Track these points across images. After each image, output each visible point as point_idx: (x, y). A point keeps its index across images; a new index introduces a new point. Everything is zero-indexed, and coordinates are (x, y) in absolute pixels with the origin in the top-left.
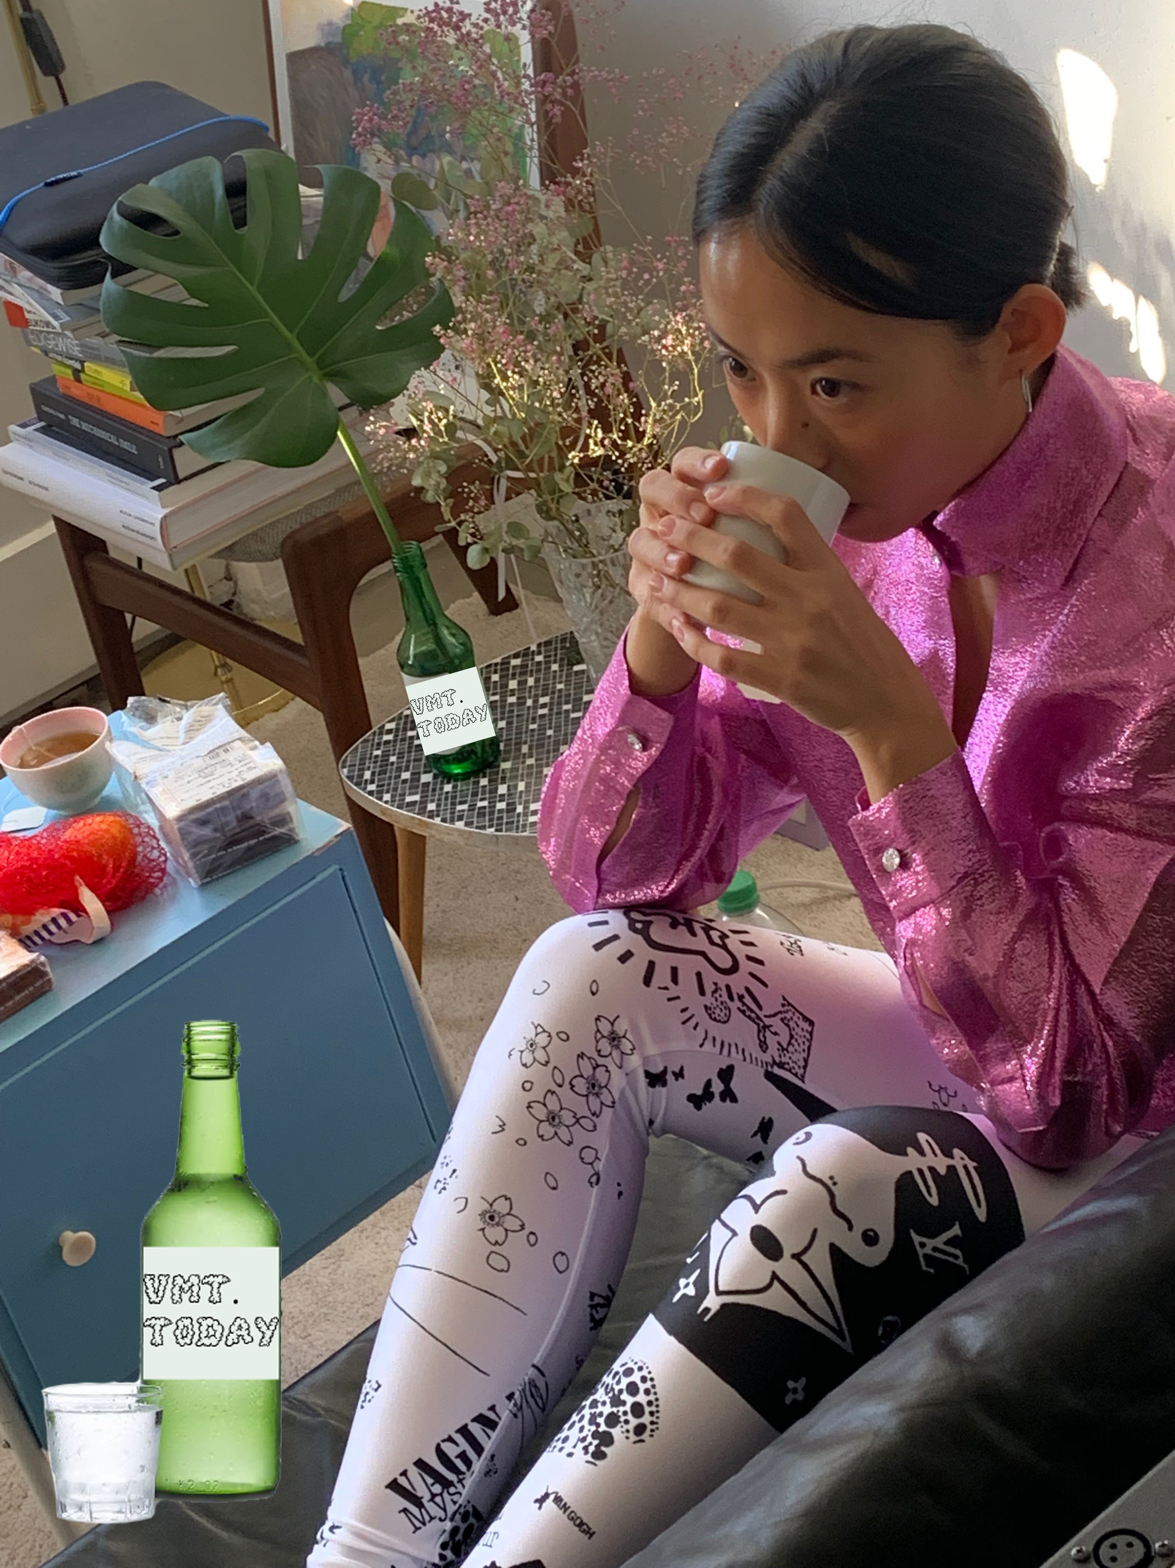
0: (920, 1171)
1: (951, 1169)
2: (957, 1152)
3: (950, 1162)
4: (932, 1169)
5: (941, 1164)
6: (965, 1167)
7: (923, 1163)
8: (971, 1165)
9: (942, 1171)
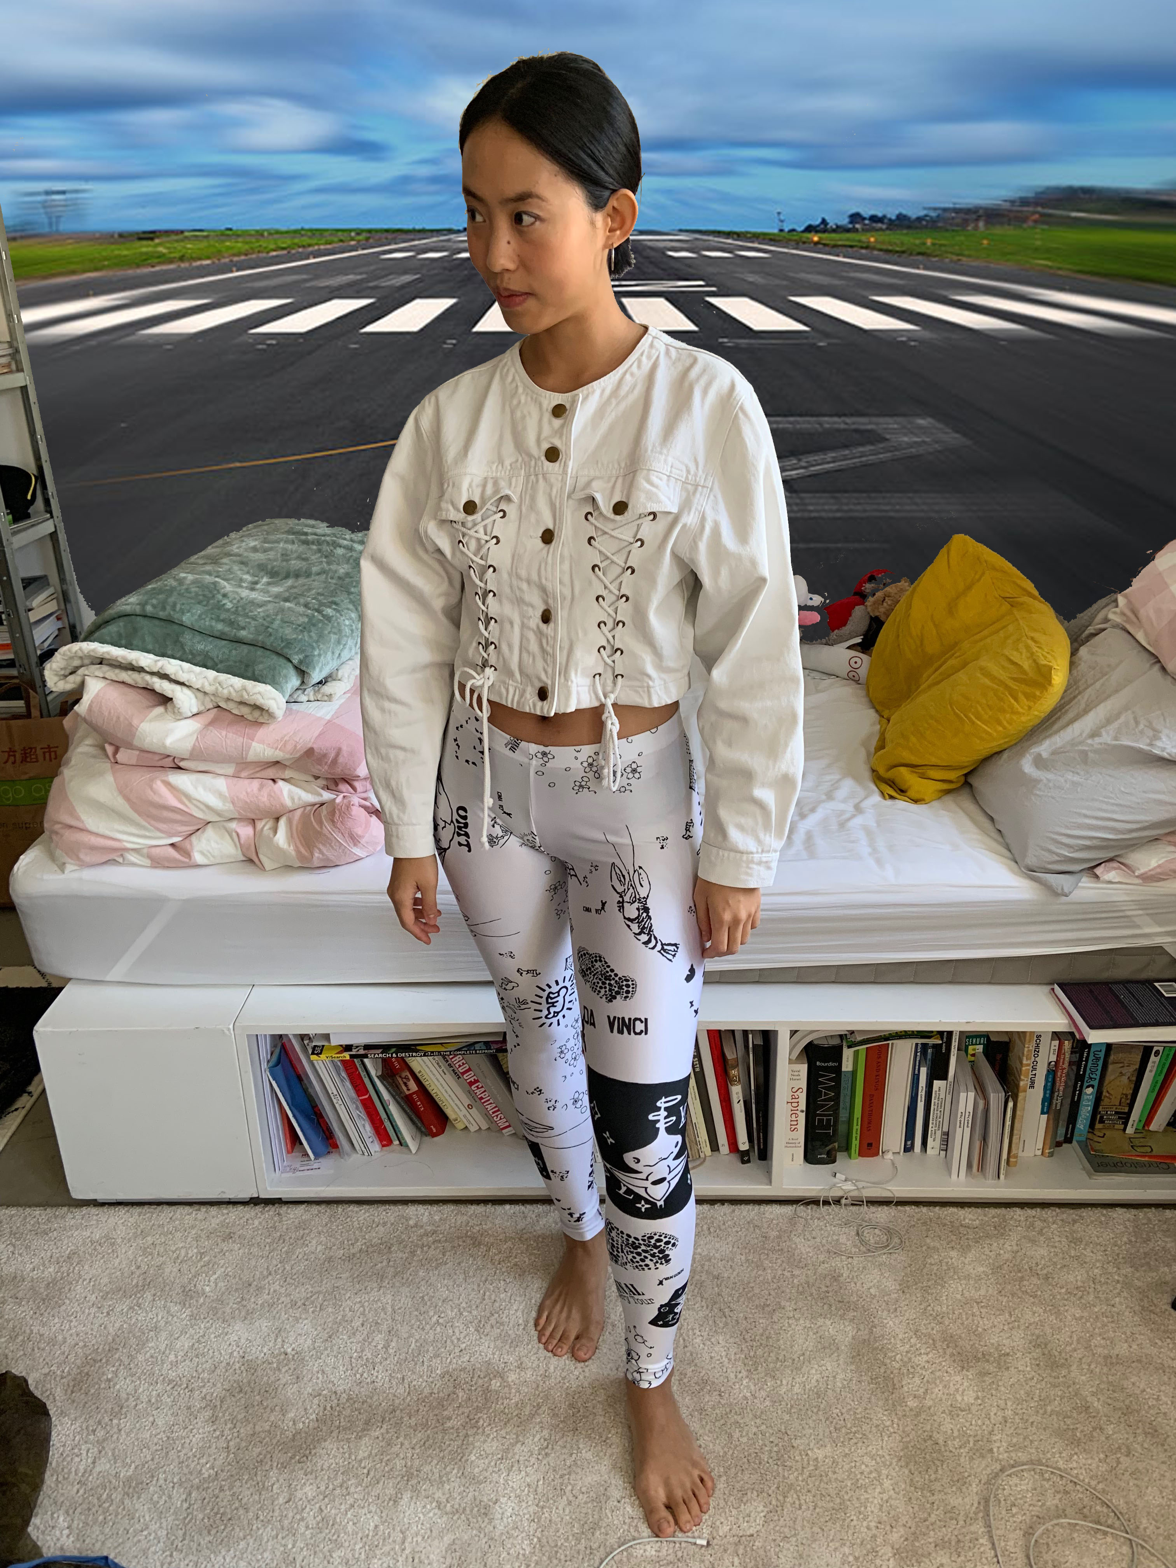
0: (666, 1123)
1: (666, 1109)
2: (658, 1104)
3: (662, 1109)
4: (665, 1118)
5: (663, 1113)
6: (665, 1102)
7: (663, 1121)
8: (663, 1100)
9: (666, 1114)
